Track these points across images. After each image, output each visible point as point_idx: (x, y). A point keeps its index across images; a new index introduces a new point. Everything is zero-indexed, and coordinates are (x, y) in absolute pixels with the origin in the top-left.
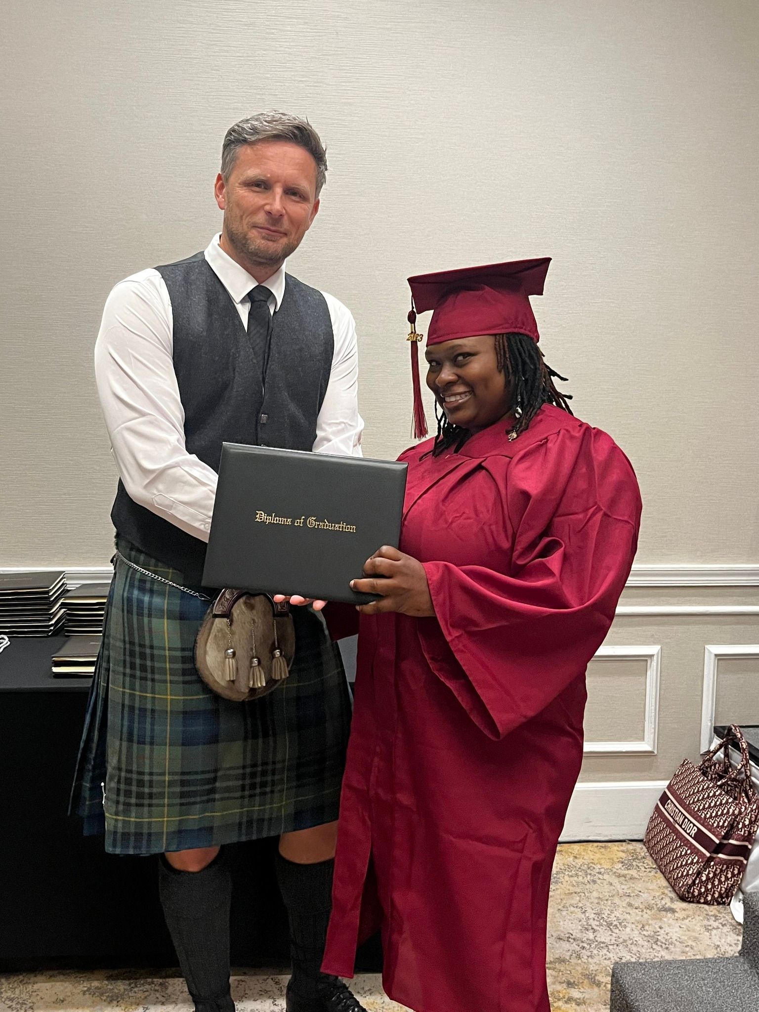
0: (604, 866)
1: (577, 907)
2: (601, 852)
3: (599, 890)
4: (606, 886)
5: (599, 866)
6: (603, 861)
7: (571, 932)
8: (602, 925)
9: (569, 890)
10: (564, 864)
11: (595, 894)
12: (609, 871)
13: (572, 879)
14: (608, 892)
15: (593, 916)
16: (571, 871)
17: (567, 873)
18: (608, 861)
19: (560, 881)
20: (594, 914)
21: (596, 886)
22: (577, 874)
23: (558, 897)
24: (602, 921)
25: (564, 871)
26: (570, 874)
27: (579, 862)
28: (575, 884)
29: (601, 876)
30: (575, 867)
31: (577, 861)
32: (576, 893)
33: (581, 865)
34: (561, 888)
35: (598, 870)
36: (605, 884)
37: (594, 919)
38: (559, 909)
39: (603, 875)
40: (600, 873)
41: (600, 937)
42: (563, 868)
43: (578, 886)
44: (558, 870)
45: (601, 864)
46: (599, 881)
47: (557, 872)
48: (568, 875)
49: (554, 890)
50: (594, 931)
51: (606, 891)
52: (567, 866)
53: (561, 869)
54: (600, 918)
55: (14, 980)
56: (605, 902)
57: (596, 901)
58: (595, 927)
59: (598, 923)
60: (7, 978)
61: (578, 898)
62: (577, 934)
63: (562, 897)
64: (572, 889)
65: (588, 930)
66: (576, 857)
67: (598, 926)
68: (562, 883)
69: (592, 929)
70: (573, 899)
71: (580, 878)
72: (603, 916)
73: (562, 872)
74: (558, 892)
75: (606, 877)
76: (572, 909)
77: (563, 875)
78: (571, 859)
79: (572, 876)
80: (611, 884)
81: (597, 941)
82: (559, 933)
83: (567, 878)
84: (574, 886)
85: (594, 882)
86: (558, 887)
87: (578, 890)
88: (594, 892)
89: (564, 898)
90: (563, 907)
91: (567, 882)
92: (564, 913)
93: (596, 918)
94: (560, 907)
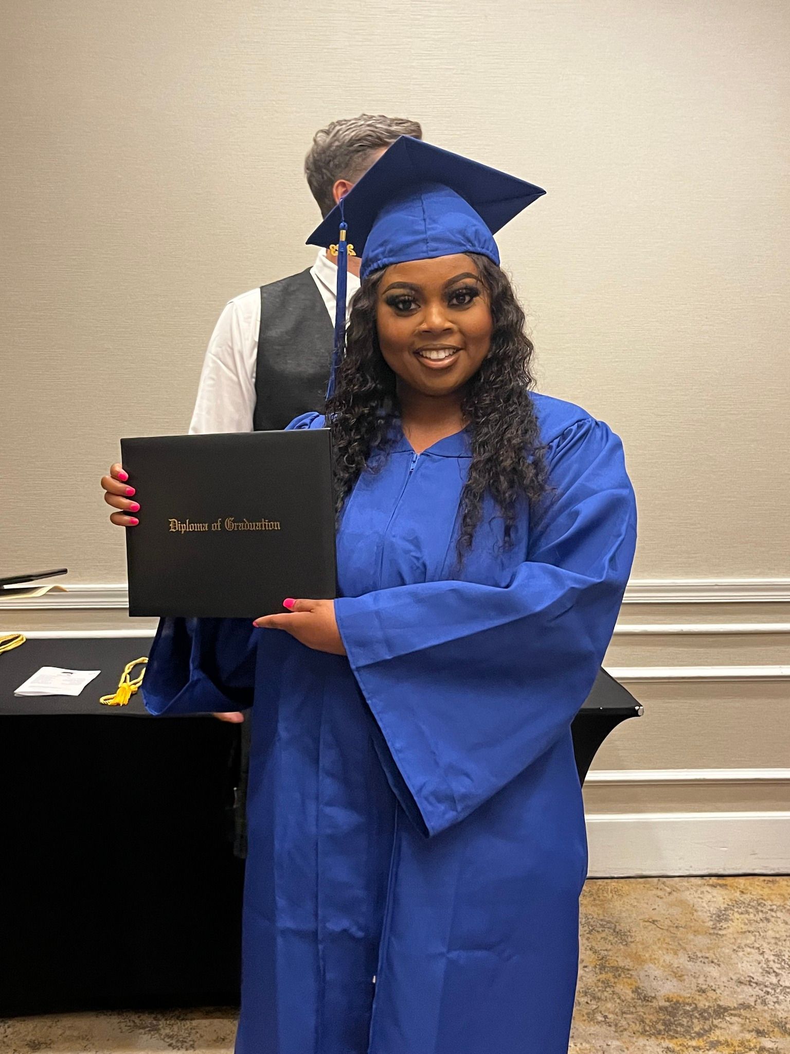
0: (775, 903)
1: (753, 947)
2: (770, 887)
3: (775, 929)
4: (782, 925)
5: (770, 903)
6: (773, 897)
7: (752, 975)
8: (784, 968)
9: (742, 928)
10: (731, 900)
11: (770, 933)
12: (781, 908)
13: (743, 916)
14: (785, 931)
15: (772, 958)
16: (740, 907)
17: (736, 910)
18: (779, 896)
19: (730, 918)
20: (774, 955)
21: (770, 925)
22: (747, 911)
23: (731, 936)
24: (783, 964)
25: (732, 907)
26: (740, 911)
27: (747, 897)
28: (747, 922)
29: (774, 914)
30: (744, 903)
31: (745, 896)
32: (749, 932)
33: (750, 902)
34: (732, 926)
35: (769, 907)
36: (779, 923)
37: (774, 961)
38: (734, 950)
39: (775, 912)
40: (772, 910)
41: (784, 981)
42: (730, 904)
43: (751, 924)
44: (726, 906)
45: (772, 901)
46: (773, 920)
47: (725, 908)
48: (738, 911)
49: (725, 928)
50: (777, 975)
51: (783, 930)
52: (734, 902)
53: (728, 905)
54: (780, 960)
55: (171, 1015)
56: (784, 943)
57: (773, 941)
58: (777, 971)
59: (779, 966)
60: (163, 1016)
61: (753, 938)
62: (758, 977)
63: (735, 936)
64: (745, 928)
65: (769, 973)
66: (742, 892)
67: (779, 969)
68: (732, 920)
69: (774, 972)
70: (747, 938)
71: (752, 916)
72: (784, 958)
73: (731, 909)
74: (731, 930)
75: (779, 914)
76: (749, 950)
77: (732, 912)
78: (738, 894)
79: (742, 913)
80: (786, 923)
81: (781, 986)
82: (739, 976)
83: (737, 915)
84: (745, 924)
85: (768, 920)
86: (729, 925)
87: (751, 929)
88: (770, 932)
89: (738, 938)
90: (739, 947)
91: (738, 919)
92: (741, 954)
93: (776, 961)
94: (735, 948)
